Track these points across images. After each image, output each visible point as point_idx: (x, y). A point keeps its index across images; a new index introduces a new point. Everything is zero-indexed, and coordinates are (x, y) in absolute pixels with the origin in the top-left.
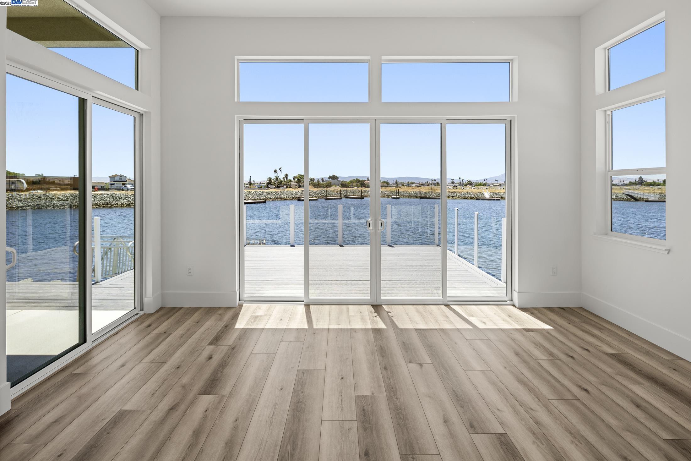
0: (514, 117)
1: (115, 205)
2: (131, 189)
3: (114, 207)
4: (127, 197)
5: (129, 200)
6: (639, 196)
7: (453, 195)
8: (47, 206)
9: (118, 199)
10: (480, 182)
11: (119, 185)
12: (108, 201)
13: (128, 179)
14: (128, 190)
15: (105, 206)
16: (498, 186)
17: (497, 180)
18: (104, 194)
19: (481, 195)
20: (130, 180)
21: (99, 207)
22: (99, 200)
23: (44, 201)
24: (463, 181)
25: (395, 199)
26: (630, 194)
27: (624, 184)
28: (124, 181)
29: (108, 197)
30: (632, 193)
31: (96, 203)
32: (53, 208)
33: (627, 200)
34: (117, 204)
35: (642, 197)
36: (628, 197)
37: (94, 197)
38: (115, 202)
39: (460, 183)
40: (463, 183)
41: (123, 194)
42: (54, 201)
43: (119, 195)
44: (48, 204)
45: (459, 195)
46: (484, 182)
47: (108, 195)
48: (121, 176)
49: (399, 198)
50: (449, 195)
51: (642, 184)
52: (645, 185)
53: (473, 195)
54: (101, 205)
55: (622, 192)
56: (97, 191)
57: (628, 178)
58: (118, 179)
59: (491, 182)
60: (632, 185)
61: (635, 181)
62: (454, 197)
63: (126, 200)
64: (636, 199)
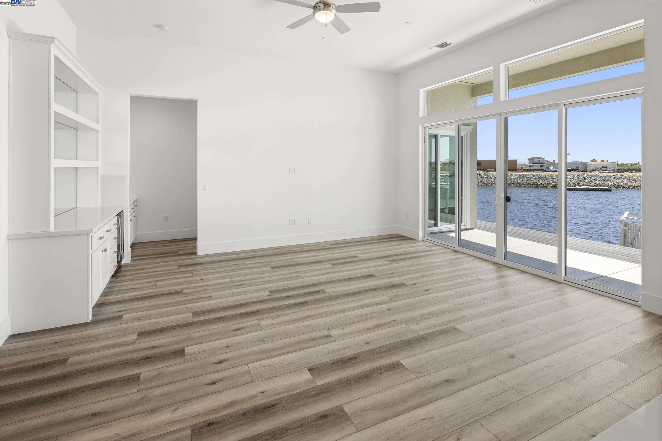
1: (541, 185)
2: (554, 170)
3: (541, 187)
4: (552, 179)
5: (554, 181)
8: (487, 183)
9: (544, 180)
11: (538, 166)
12: (535, 181)
13: (546, 161)
14: (551, 171)
15: (532, 185)
18: (531, 175)
20: (548, 161)
21: (527, 186)
22: (526, 180)
23: (485, 179)
28: (542, 162)
29: (534, 178)
31: (524, 183)
32: (492, 185)
34: (543, 184)
37: (522, 177)
38: (541, 182)
41: (548, 175)
42: (492, 180)
43: (544, 176)
44: (488, 181)
47: (534, 175)
48: (539, 158)
54: (528, 184)
56: (522, 172)
58: (536, 161)
63: (551, 181)
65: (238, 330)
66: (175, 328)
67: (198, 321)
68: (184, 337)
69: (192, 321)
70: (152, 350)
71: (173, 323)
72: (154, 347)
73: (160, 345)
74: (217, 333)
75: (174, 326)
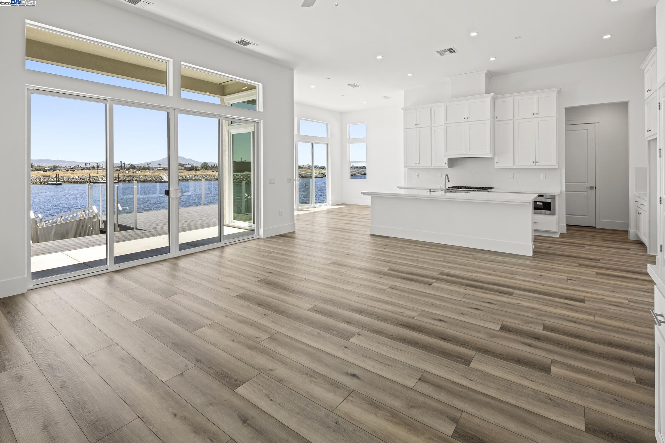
0: (328, 143)
7: (130, 179)
10: (142, 166)
16: (162, 169)
17: (160, 164)
19: (158, 178)
24: (124, 165)
25: (56, 186)
39: (121, 166)
40: (124, 167)
45: (135, 178)
46: (147, 166)
49: (60, 184)
50: (125, 179)
53: (150, 179)
59: (153, 166)
62: (130, 180)
65: (441, 320)
66: (501, 355)
67: (470, 349)
68: (495, 340)
69: (477, 353)
70: (532, 344)
71: (502, 363)
72: (530, 345)
73: (522, 344)
74: (461, 327)
75: (501, 359)
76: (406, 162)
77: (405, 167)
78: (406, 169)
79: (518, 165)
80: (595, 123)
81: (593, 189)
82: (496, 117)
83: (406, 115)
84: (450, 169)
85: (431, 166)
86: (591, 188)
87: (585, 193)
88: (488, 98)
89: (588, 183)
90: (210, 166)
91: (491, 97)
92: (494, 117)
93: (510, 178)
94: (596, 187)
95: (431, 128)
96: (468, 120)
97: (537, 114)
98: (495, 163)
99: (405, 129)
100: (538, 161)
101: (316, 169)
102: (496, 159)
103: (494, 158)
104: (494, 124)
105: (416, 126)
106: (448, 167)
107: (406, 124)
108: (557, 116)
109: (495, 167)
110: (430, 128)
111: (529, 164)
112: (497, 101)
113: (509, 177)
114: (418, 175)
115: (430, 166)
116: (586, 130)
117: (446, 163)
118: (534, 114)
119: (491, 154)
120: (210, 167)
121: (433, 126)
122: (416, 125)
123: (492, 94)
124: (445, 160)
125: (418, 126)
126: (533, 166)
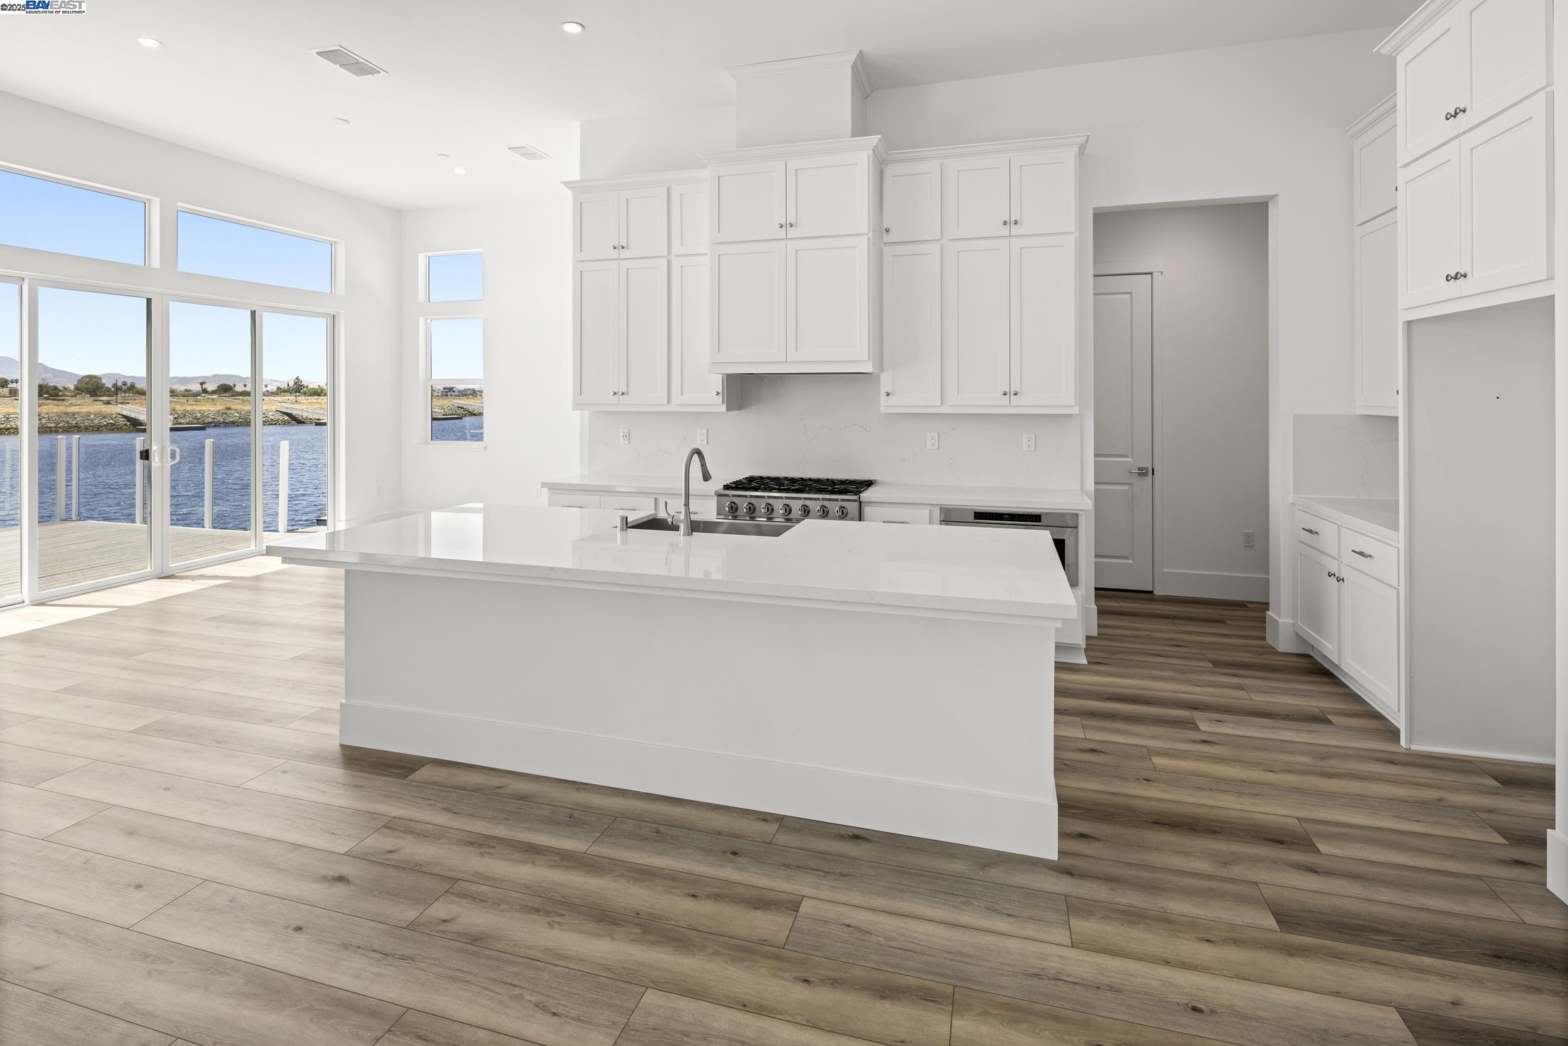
0: (338, 313)
6: (305, 415)
26: (289, 411)
27: (267, 391)
30: (292, 409)
33: (285, 423)
35: (310, 416)
36: (286, 418)
51: (300, 392)
52: (305, 394)
55: (274, 408)
57: (272, 380)
60: (283, 394)
61: (288, 385)
64: (299, 421)
76: (580, 388)
77: (577, 406)
78: (586, 413)
79: (958, 402)
80: (1151, 273)
81: (1147, 476)
82: (887, 231)
83: (580, 209)
84: (735, 413)
85: (669, 402)
86: (1142, 472)
87: (1126, 488)
88: (861, 155)
89: (1132, 458)
90: (110, 386)
91: (871, 152)
92: (882, 230)
93: (928, 447)
94: (1153, 470)
95: (669, 262)
96: (792, 233)
97: (1016, 223)
98: (883, 394)
99: (578, 261)
100: (1018, 389)
101: (451, 395)
102: (886, 382)
103: (879, 375)
104: (881, 253)
105: (615, 254)
106: (725, 405)
107: (580, 245)
108: (1077, 234)
109: (883, 410)
110: (665, 261)
111: (992, 401)
112: (890, 171)
113: (926, 446)
114: (628, 436)
115: (666, 403)
116: (1128, 295)
117: (718, 394)
118: (1005, 223)
119: (870, 363)
120: (108, 390)
121: (675, 256)
122: (616, 250)
123: (874, 140)
124: (717, 383)
125: (624, 254)
126: (1001, 406)
